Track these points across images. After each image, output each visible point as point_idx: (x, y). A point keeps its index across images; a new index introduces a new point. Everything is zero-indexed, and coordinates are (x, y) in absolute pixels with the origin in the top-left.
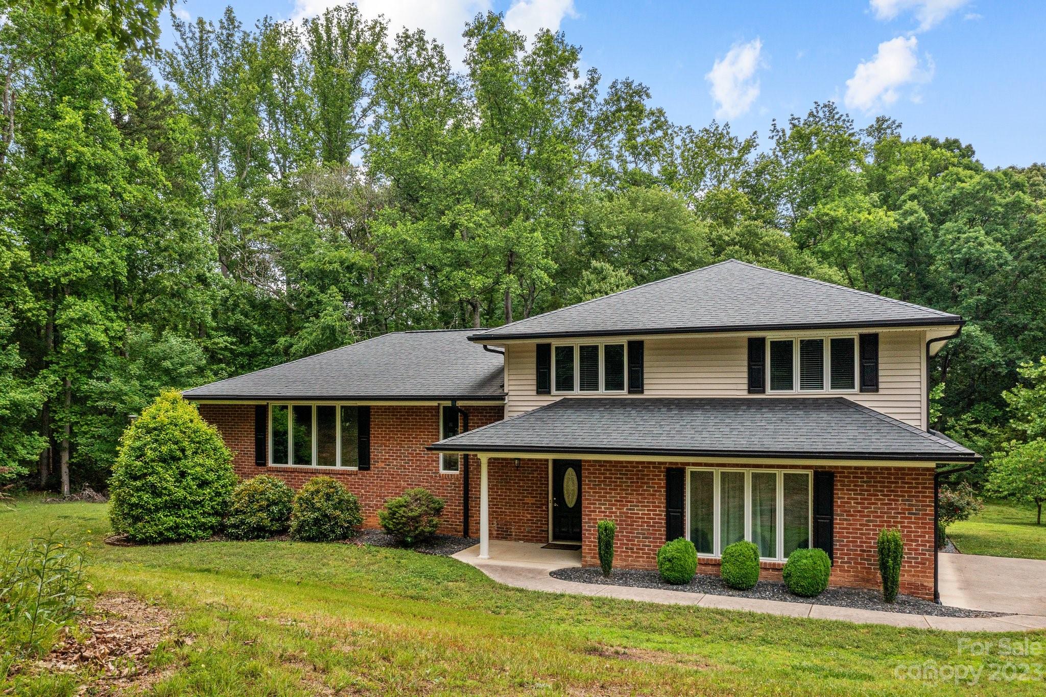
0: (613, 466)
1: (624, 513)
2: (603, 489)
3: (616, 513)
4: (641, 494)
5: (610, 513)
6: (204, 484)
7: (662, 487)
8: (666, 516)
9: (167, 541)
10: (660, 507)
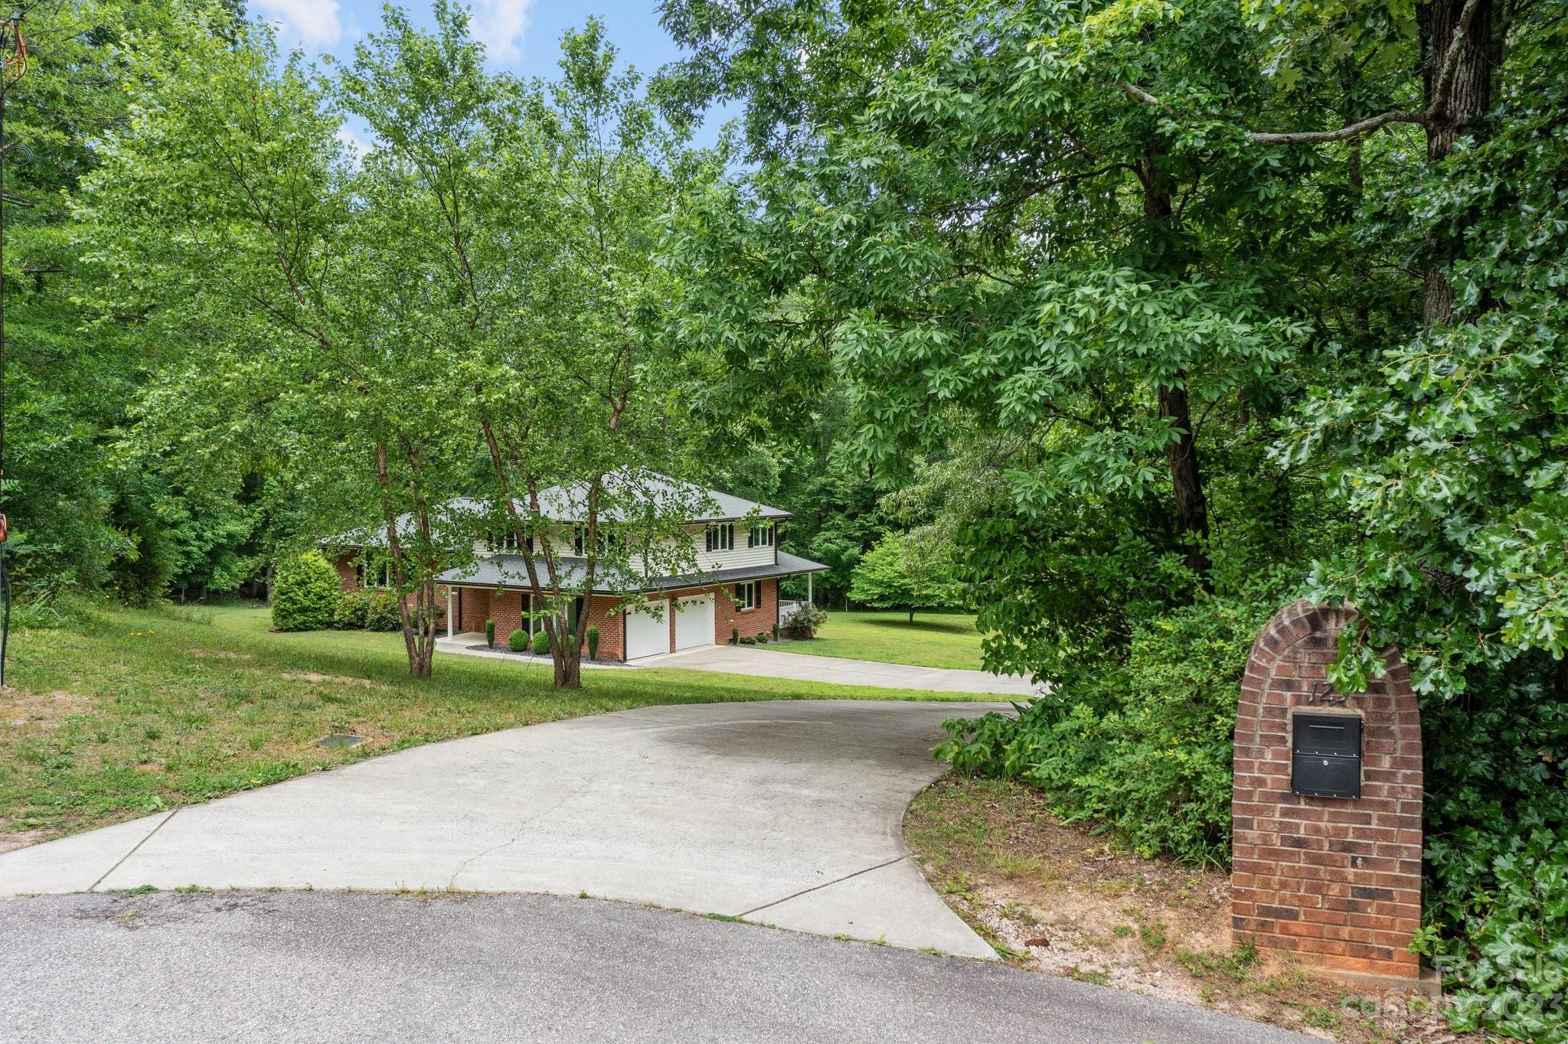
6: (321, 598)
9: (300, 630)
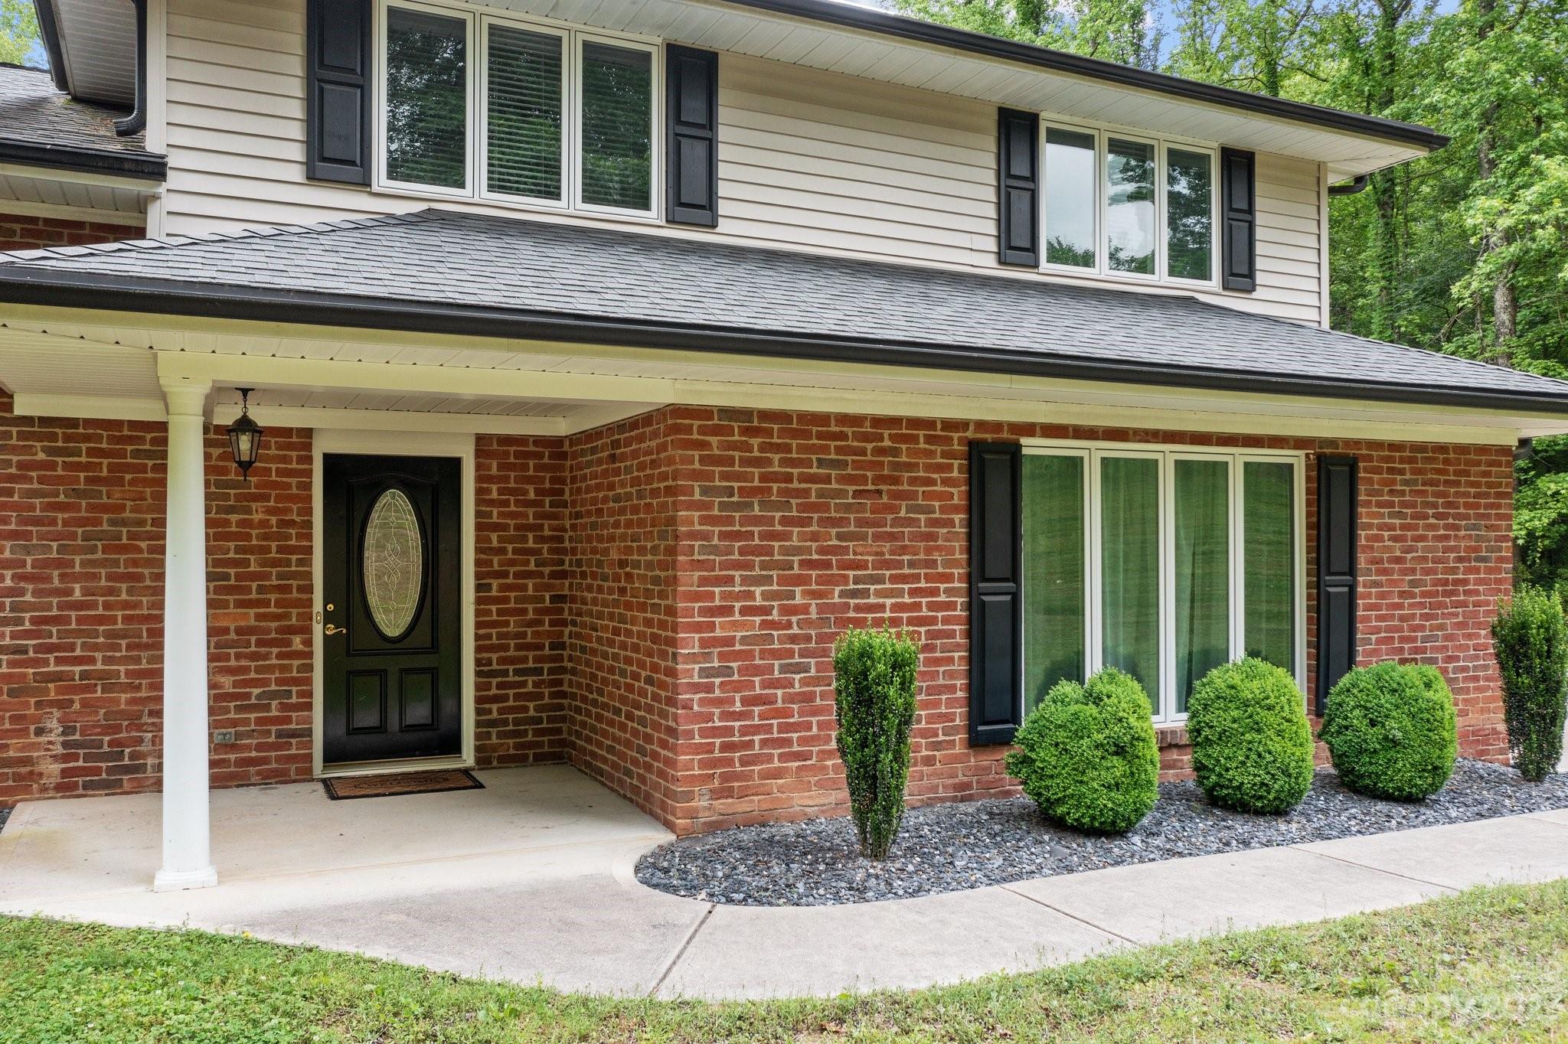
0: (795, 434)
1: (833, 608)
2: (757, 521)
3: (805, 609)
4: (892, 537)
5: (787, 610)
7: (956, 509)
8: (969, 606)
10: (948, 578)
